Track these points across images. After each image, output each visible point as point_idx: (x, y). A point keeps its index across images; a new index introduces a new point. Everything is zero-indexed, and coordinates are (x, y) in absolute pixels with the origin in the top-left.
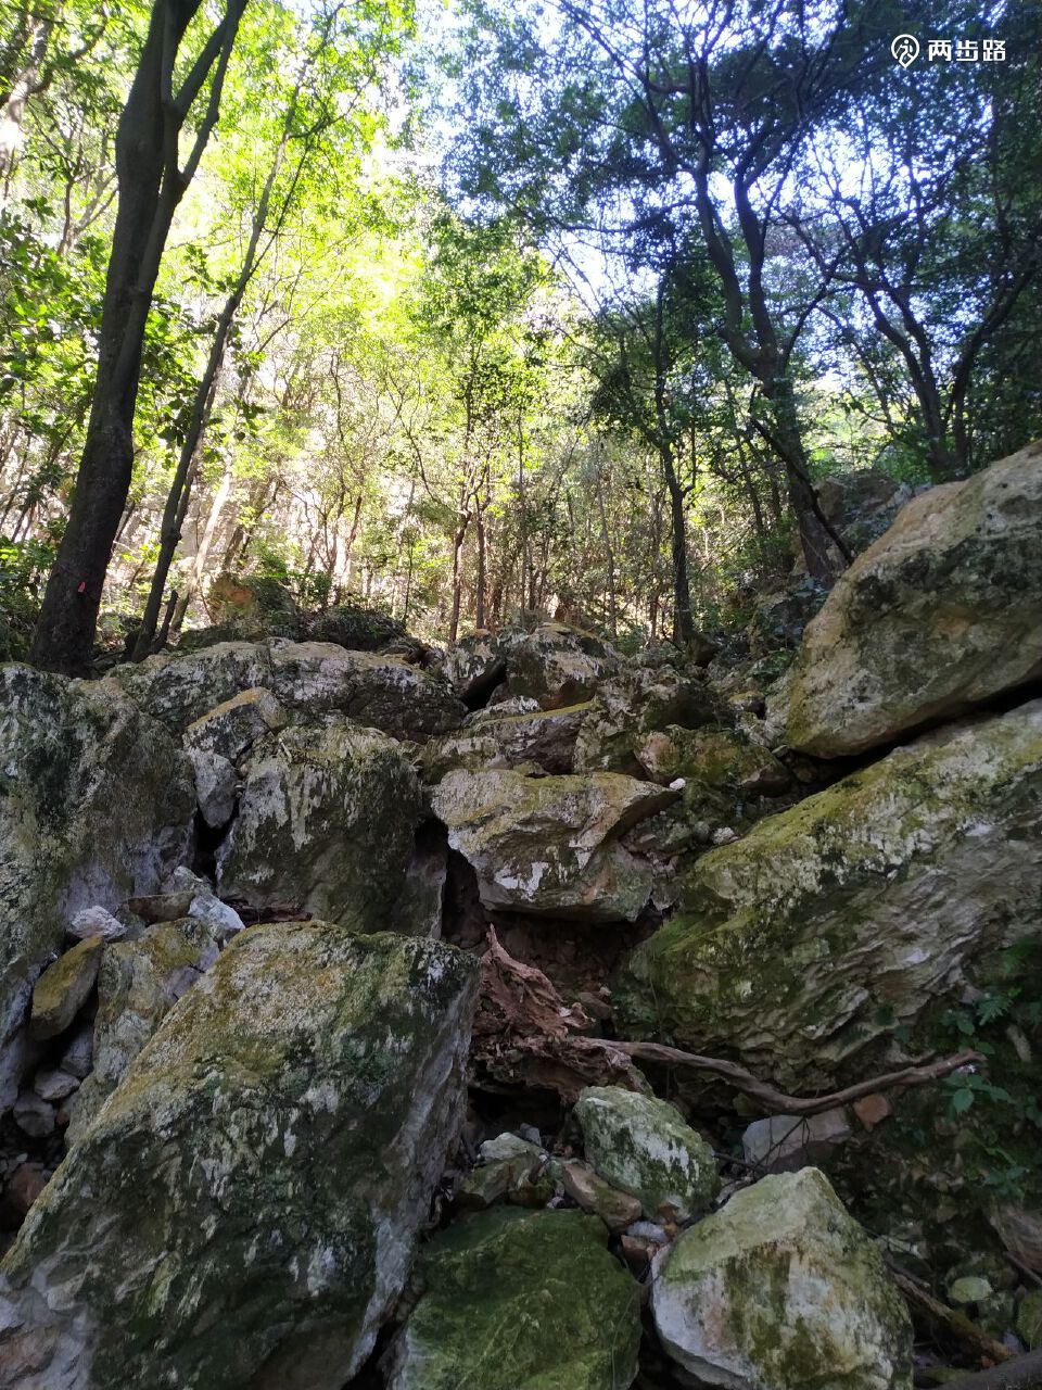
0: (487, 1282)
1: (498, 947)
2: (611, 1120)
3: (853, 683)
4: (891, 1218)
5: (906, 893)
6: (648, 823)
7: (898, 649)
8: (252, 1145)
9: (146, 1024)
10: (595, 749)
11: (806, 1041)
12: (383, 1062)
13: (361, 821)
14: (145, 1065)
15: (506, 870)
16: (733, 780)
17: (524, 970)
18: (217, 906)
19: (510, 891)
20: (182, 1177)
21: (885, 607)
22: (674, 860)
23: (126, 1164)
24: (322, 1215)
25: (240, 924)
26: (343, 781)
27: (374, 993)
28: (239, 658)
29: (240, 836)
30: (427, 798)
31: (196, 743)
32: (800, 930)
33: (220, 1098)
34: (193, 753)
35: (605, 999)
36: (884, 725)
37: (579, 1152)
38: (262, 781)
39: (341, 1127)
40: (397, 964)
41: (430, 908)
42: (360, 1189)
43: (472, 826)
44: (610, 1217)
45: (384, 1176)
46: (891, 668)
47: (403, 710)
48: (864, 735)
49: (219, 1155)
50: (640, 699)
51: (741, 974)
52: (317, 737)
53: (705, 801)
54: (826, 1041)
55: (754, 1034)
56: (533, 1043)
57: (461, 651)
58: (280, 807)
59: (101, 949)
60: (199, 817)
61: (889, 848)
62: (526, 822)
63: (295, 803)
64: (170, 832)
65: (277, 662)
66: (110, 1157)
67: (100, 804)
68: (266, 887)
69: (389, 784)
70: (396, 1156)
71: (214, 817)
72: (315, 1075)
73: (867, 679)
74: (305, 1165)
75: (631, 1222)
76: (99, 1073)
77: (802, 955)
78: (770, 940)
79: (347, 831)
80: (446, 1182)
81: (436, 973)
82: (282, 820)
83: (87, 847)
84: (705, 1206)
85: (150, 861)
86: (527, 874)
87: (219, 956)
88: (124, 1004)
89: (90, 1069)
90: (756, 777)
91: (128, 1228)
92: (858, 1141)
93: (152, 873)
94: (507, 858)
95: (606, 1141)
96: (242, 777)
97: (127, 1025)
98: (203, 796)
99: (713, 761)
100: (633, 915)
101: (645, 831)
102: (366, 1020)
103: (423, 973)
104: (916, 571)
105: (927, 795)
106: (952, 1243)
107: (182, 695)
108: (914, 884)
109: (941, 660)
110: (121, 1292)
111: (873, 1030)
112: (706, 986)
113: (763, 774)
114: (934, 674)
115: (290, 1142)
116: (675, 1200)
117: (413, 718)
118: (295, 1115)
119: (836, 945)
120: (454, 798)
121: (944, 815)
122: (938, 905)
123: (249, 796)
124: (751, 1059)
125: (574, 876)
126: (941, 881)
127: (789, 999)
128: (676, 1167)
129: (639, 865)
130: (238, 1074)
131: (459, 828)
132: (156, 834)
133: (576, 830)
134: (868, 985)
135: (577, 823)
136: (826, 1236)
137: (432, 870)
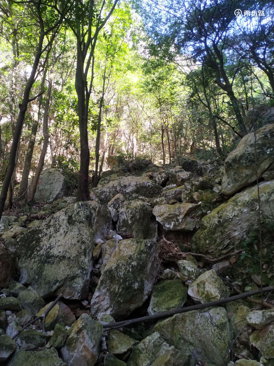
0: (163, 289)
1: (164, 239)
2: (182, 265)
3: (227, 182)
4: (237, 279)
5: (233, 223)
6: (193, 212)
7: (234, 175)
8: (126, 270)
9: (109, 256)
10: (185, 196)
11: (219, 250)
12: (142, 258)
13: (140, 218)
14: (110, 261)
15: (167, 224)
16: (210, 201)
17: (169, 242)
18: (118, 236)
19: (168, 228)
20: (117, 275)
21: (230, 167)
22: (199, 218)
23: (110, 274)
24: (136, 279)
25: (122, 239)
26: (135, 211)
27: (140, 249)
28: (115, 186)
29: (120, 223)
30: (152, 211)
31: (110, 206)
32: (215, 231)
33: (120, 265)
34: (110, 208)
35: (189, 245)
36: (234, 190)
37: (179, 271)
38: (122, 213)
39: (137, 267)
40: (143, 244)
41: (155, 231)
42: (141, 275)
43: (160, 216)
44: (183, 280)
45: (144, 274)
46: (233, 179)
47: (148, 190)
48: (230, 192)
49: (121, 272)
50: (192, 185)
51: (207, 239)
52: (130, 202)
53: (205, 206)
54: (222, 250)
55: (211, 250)
56: (171, 254)
57: (159, 175)
58: (125, 217)
59: (101, 245)
60: (112, 220)
61: (230, 215)
62: (169, 215)
63: (128, 216)
64: (108, 224)
65: (122, 185)
66: (108, 273)
67: (97, 222)
68: (125, 231)
69: (144, 211)
70: (146, 271)
71: (115, 220)
72: (133, 261)
73: (229, 181)
74: (133, 272)
75: (187, 280)
76: (104, 263)
77: (216, 235)
78: (211, 233)
79: (137, 220)
80: (158, 276)
81: (149, 245)
82: (126, 219)
83: (96, 230)
84: (197, 277)
85: (105, 229)
86: (171, 224)
87: (118, 244)
88: (106, 253)
89: (102, 263)
90: (215, 200)
91: (111, 282)
92: (231, 266)
93: (106, 231)
94: (167, 222)
95: (182, 268)
96: (118, 212)
97: (107, 256)
98: (112, 216)
99: (207, 197)
100: (192, 230)
101: (193, 213)
102: (139, 252)
103: (147, 245)
104: (234, 160)
105: (237, 205)
106: (247, 282)
107: (106, 195)
108: (234, 221)
109: (242, 177)
110: (112, 290)
111: (231, 247)
112: (203, 242)
113: (217, 199)
114: (240, 179)
115: (131, 270)
116: (193, 276)
117: (150, 191)
118: (131, 266)
119: (222, 233)
120: (157, 211)
121: (239, 208)
122: (240, 224)
123: (120, 215)
124: (211, 254)
125: (179, 224)
126: (239, 220)
127: (214, 243)
128: (192, 271)
129: (193, 220)
130: (123, 261)
131: (157, 217)
132: (106, 225)
133: (178, 215)
134: (230, 239)
135: (178, 214)
136: (212, 279)
137: (155, 225)
